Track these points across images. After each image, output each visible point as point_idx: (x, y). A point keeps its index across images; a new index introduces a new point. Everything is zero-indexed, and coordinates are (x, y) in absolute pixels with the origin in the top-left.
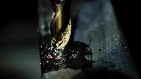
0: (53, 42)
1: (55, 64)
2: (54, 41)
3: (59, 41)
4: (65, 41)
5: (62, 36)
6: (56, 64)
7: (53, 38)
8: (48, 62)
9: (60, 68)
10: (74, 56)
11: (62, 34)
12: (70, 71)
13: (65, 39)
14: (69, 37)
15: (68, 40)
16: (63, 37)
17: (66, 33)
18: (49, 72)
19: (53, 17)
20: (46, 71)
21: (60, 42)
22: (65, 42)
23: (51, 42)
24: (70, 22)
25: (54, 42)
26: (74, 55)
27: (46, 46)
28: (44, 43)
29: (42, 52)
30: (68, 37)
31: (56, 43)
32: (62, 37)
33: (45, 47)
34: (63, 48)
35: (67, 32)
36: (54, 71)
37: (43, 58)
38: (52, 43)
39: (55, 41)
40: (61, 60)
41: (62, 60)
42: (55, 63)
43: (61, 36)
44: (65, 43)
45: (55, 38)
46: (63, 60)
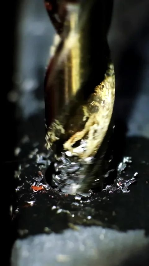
0: (54, 138)
1: (56, 210)
2: (57, 132)
3: (74, 134)
4: (95, 131)
5: (86, 114)
6: (60, 211)
7: (54, 124)
8: (32, 203)
9: (71, 225)
10: (123, 186)
11: (85, 110)
12: (102, 237)
13: (95, 125)
14: (107, 116)
15: (105, 129)
16: (88, 118)
17: (97, 104)
18: (31, 238)
19: (52, 51)
20: (22, 232)
21: (79, 135)
22: (96, 134)
23: (47, 138)
24: (112, 67)
25: (56, 136)
26: (122, 182)
27: (33, 149)
28: (26, 139)
29: (17, 169)
30: (103, 117)
31: (64, 138)
32: (84, 119)
33: (29, 153)
34: (90, 156)
35: (99, 102)
36: (48, 233)
37: (17, 189)
38: (50, 140)
39: (63, 131)
40: (77, 198)
41: (79, 198)
42: (54, 207)
43: (83, 115)
44: (94, 138)
45: (61, 123)
46: (83, 199)
